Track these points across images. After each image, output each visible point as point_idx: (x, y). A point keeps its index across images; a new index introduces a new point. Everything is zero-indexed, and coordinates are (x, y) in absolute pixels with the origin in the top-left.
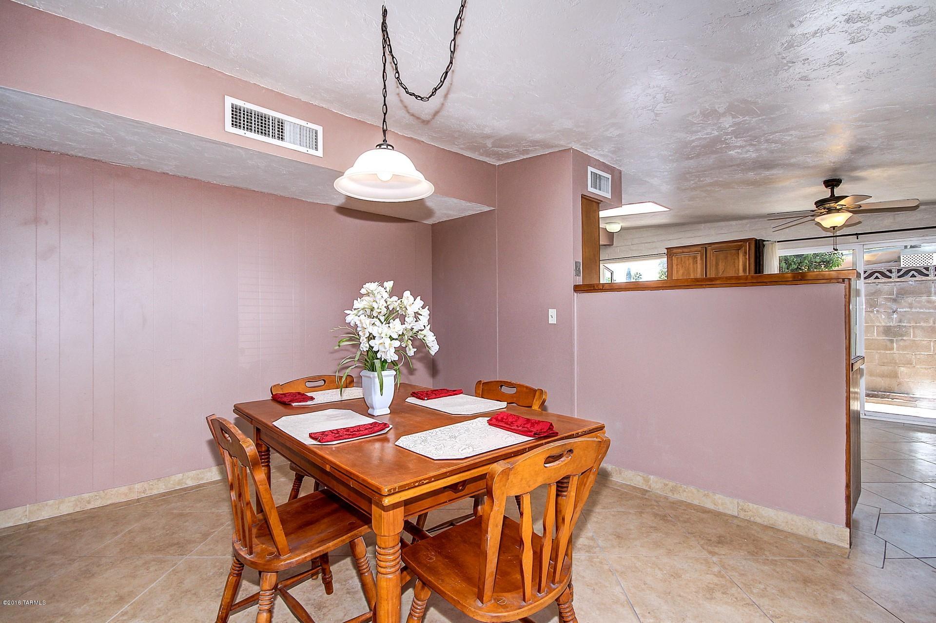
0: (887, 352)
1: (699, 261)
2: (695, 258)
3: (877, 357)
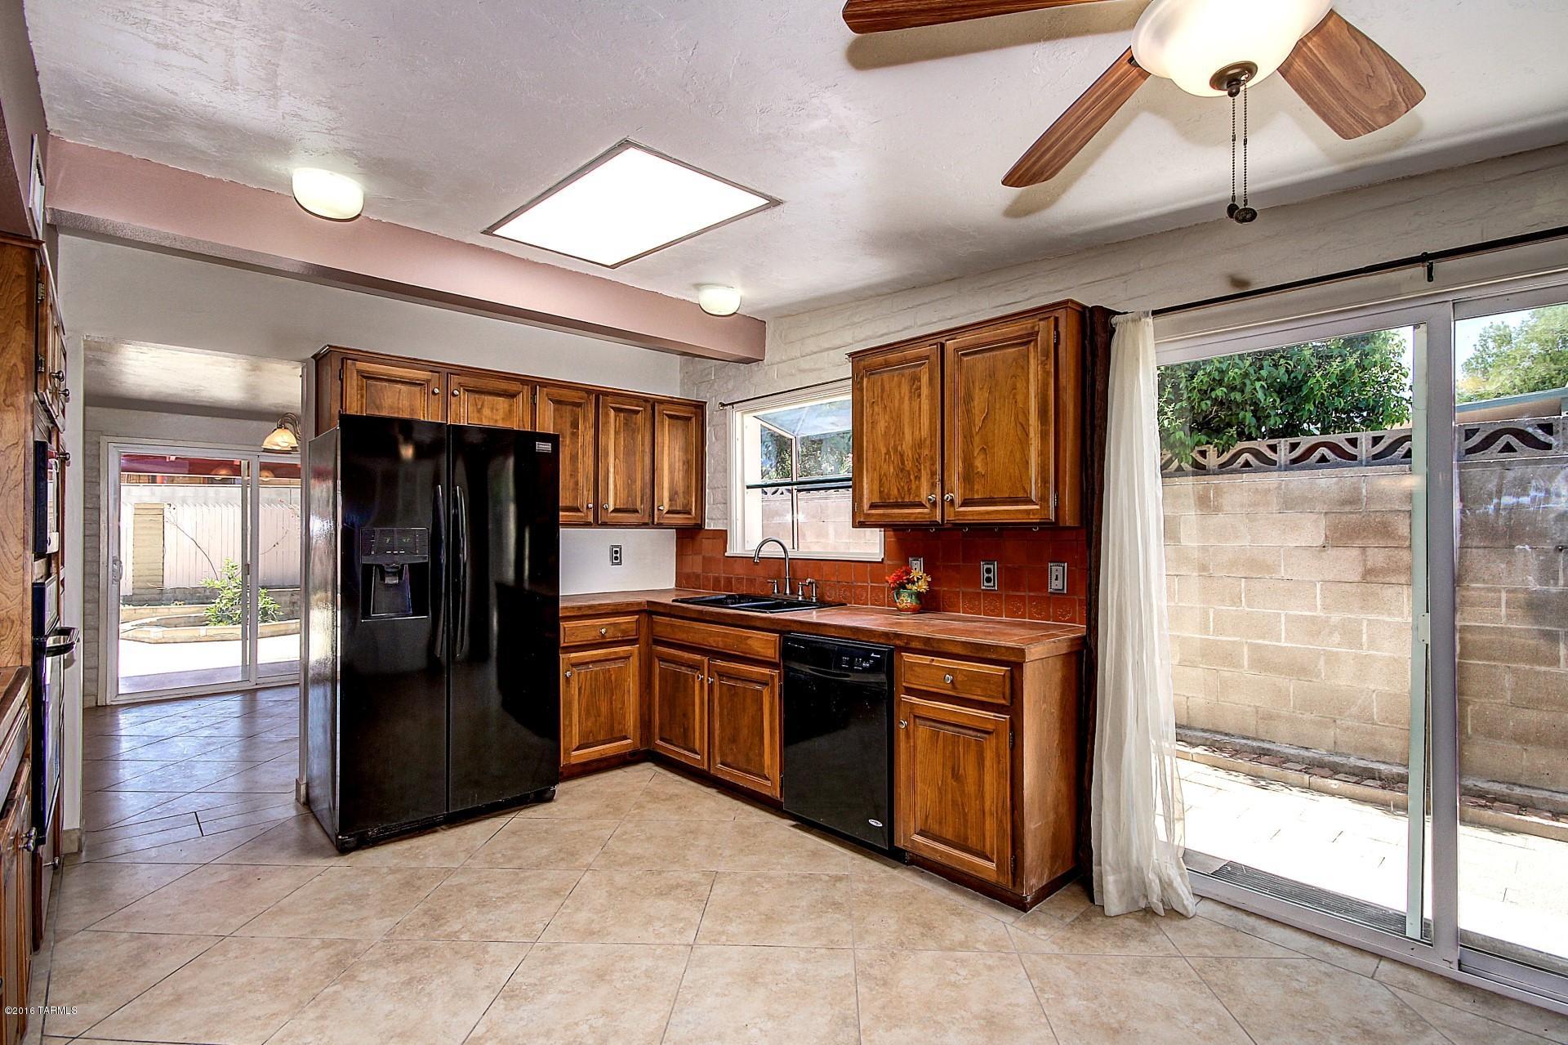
0: (1537, 668)
1: (925, 391)
2: (916, 379)
3: (1508, 681)
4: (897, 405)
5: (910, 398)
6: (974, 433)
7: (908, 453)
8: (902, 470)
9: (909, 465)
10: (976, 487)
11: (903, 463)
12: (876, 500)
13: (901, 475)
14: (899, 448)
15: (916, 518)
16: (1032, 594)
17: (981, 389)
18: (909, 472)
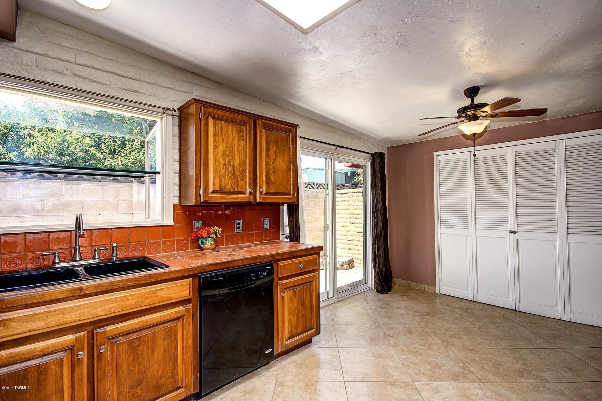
1: (246, 138)
2: (241, 131)
4: (230, 140)
5: (238, 140)
6: (270, 165)
7: (237, 166)
8: (234, 175)
9: (237, 173)
10: (271, 187)
11: (234, 171)
12: (217, 188)
13: (233, 177)
14: (232, 163)
15: (241, 199)
16: (256, 232)
17: (273, 146)
18: (237, 176)
